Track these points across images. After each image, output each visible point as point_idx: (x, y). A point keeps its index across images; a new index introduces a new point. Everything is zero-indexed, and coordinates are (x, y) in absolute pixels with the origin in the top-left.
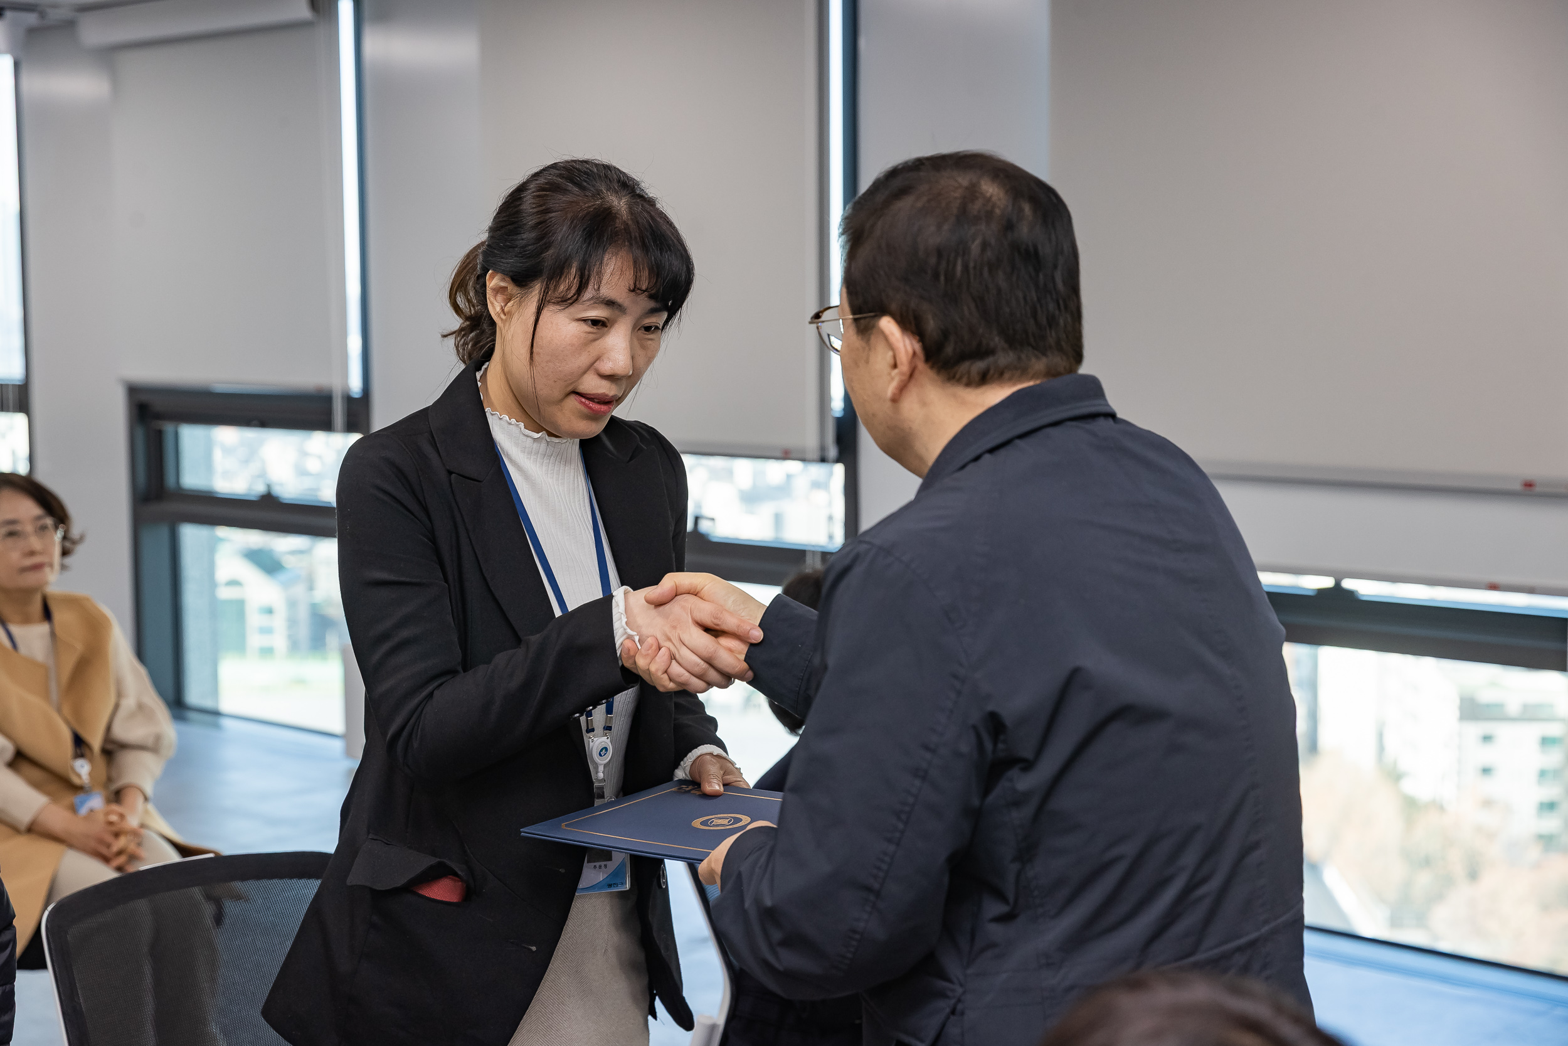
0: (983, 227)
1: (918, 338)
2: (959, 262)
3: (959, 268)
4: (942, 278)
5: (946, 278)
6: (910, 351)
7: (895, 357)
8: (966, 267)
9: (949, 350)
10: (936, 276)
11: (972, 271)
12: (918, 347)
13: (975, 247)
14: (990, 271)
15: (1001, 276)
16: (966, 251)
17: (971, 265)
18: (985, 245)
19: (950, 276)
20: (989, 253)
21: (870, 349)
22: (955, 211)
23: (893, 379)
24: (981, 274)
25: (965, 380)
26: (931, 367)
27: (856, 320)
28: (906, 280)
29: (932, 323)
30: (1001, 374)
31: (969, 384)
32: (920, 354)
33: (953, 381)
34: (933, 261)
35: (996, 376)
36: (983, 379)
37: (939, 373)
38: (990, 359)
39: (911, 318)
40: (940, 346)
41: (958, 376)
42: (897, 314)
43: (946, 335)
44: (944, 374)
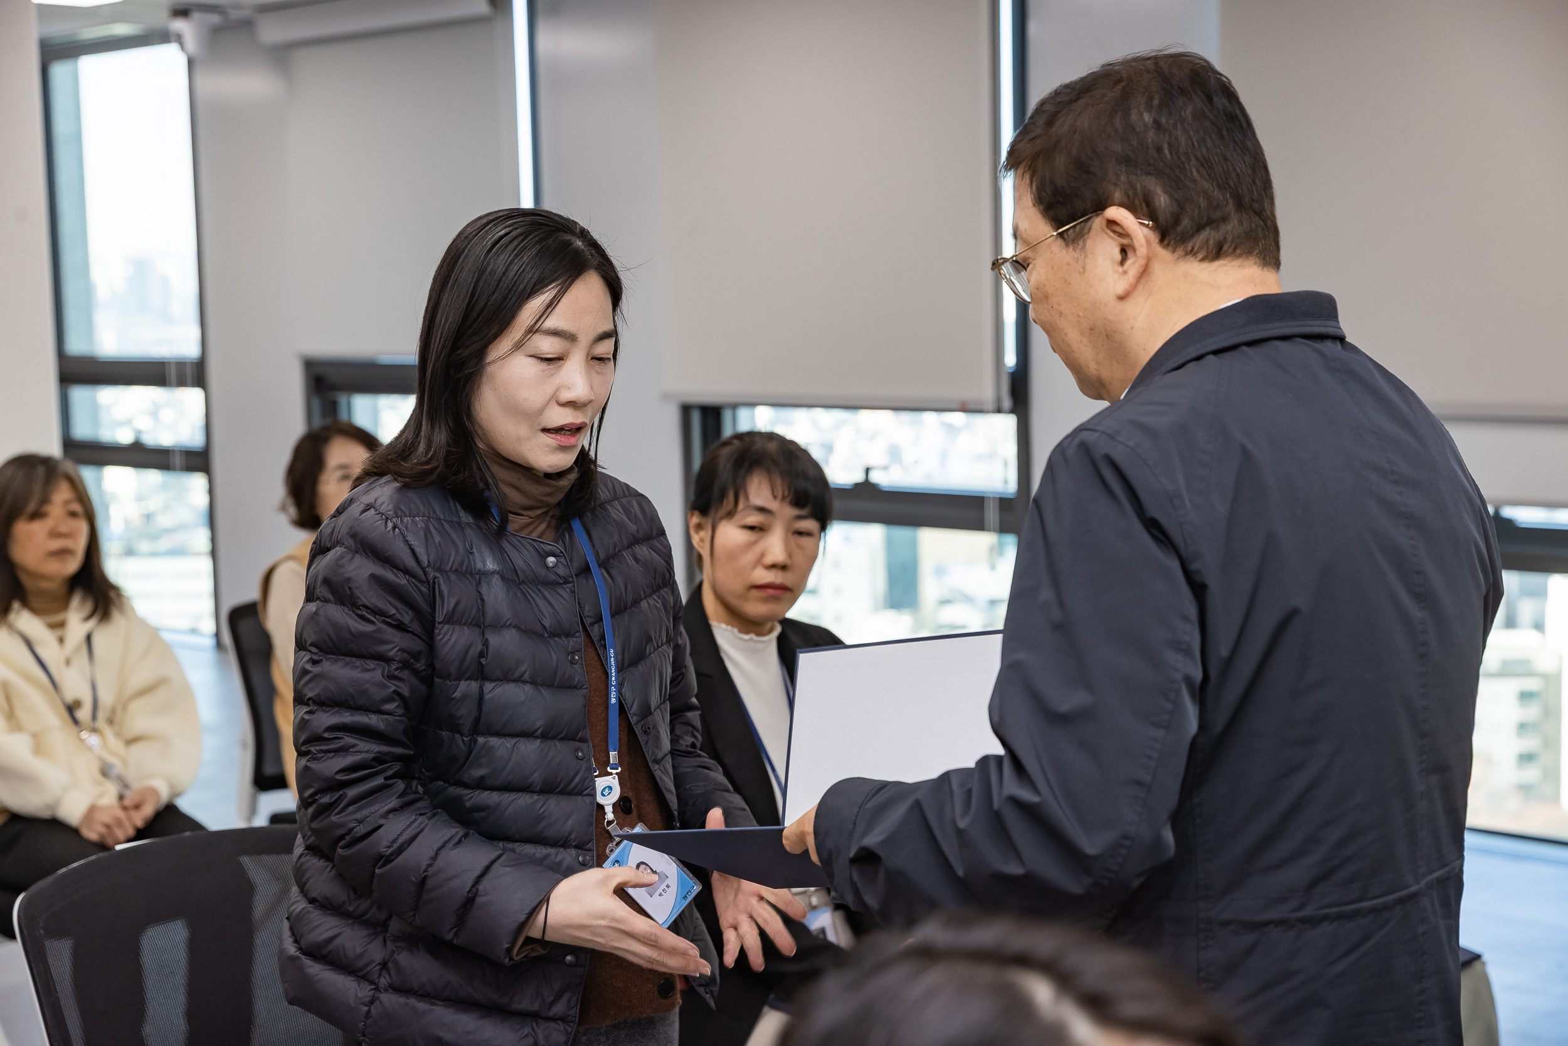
1: (1145, 222)
4: (1166, 152)
9: (1186, 222)
10: (1159, 150)
23: (1125, 272)
25: (1200, 256)
26: (1166, 247)
27: (1061, 235)
28: (1126, 161)
29: (1162, 200)
30: (1235, 249)
31: (1202, 260)
32: (1153, 237)
33: (1190, 258)
34: (1151, 136)
35: (1230, 251)
36: (1216, 253)
37: (1174, 252)
38: (1226, 227)
39: (1141, 197)
40: (1176, 220)
41: (1195, 250)
42: (1125, 199)
43: (1181, 205)
44: (1180, 250)
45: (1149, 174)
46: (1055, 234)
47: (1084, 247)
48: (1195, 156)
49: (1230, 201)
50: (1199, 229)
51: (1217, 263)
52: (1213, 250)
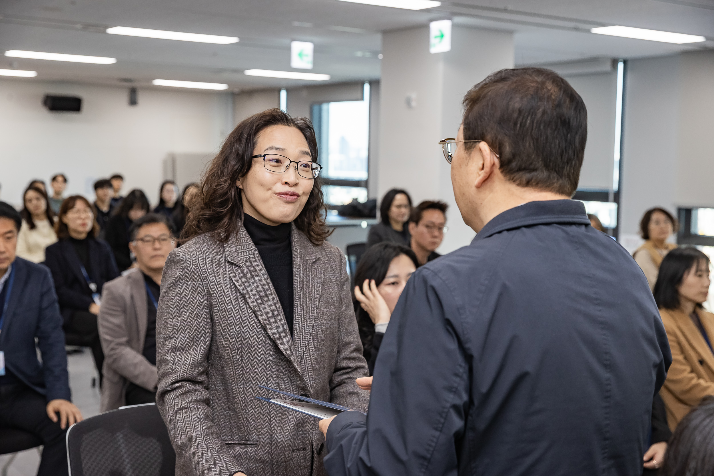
0: (545, 103)
1: (498, 156)
2: (529, 118)
3: (528, 122)
4: (518, 126)
5: (521, 125)
6: (492, 162)
7: (483, 165)
8: (532, 122)
9: (514, 165)
10: (515, 124)
11: (535, 125)
12: (497, 161)
13: (539, 112)
14: (544, 126)
15: (549, 131)
16: (534, 113)
17: (535, 121)
18: (544, 112)
19: (523, 125)
20: (546, 116)
21: (470, 159)
22: (532, 92)
23: (479, 175)
24: (540, 127)
25: (518, 182)
26: (502, 172)
29: (508, 149)
31: (519, 185)
32: (497, 165)
33: (511, 181)
34: (515, 115)
37: (505, 176)
38: (535, 174)
39: (497, 144)
40: (510, 161)
41: (515, 179)
42: (490, 141)
43: (514, 156)
44: (508, 176)
46: (463, 141)
48: (531, 132)
49: (541, 163)
50: (520, 169)
51: (525, 189)
52: (524, 182)
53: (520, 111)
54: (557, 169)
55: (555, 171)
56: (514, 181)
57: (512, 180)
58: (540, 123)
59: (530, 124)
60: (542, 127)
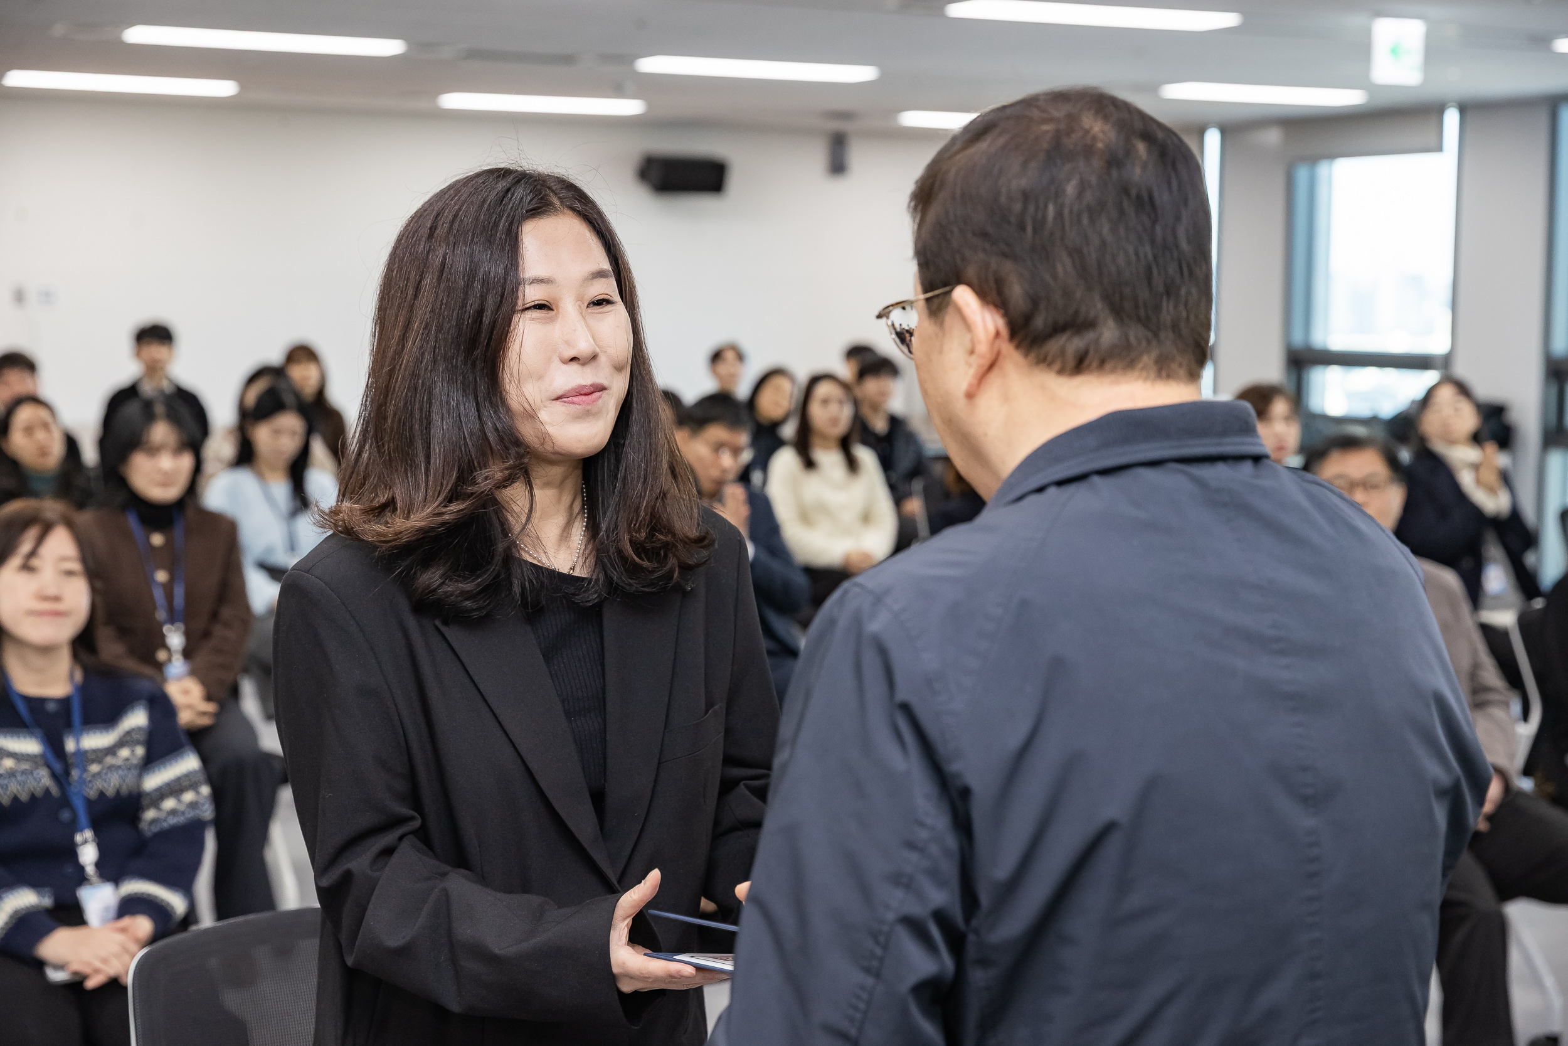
0: (1081, 164)
1: (1002, 311)
2: (1051, 207)
3: (1051, 214)
4: (1029, 230)
5: (1035, 230)
6: (991, 329)
7: (973, 341)
8: (1059, 215)
10: (1022, 227)
11: (1067, 219)
12: (1001, 323)
13: (1070, 189)
14: (1091, 217)
16: (1059, 194)
17: (1066, 212)
18: (1083, 187)
19: (1039, 227)
20: (1088, 196)
21: (944, 335)
22: (1046, 147)
23: (969, 368)
24: (1080, 222)
25: (1057, 366)
26: (1018, 347)
27: (928, 300)
28: (984, 235)
29: (1017, 291)
30: (1102, 363)
31: (1061, 372)
32: (1004, 332)
33: (1042, 366)
34: (1017, 207)
35: (1095, 364)
36: (1079, 365)
37: (1026, 355)
38: (1090, 336)
39: (992, 284)
40: (1028, 319)
41: (1049, 358)
42: (975, 281)
43: (1035, 302)
44: (1033, 355)
45: (1005, 255)
46: (922, 297)
47: (941, 324)
49: (1099, 305)
50: (1057, 329)
51: (1077, 380)
52: (1071, 362)
53: (1026, 196)
54: (1142, 313)
55: (1139, 319)
56: (1050, 365)
57: (1044, 361)
58: (1079, 215)
59: (1055, 219)
60: (1085, 221)
